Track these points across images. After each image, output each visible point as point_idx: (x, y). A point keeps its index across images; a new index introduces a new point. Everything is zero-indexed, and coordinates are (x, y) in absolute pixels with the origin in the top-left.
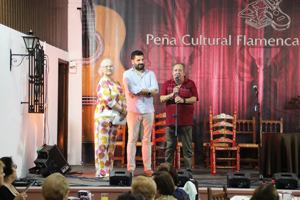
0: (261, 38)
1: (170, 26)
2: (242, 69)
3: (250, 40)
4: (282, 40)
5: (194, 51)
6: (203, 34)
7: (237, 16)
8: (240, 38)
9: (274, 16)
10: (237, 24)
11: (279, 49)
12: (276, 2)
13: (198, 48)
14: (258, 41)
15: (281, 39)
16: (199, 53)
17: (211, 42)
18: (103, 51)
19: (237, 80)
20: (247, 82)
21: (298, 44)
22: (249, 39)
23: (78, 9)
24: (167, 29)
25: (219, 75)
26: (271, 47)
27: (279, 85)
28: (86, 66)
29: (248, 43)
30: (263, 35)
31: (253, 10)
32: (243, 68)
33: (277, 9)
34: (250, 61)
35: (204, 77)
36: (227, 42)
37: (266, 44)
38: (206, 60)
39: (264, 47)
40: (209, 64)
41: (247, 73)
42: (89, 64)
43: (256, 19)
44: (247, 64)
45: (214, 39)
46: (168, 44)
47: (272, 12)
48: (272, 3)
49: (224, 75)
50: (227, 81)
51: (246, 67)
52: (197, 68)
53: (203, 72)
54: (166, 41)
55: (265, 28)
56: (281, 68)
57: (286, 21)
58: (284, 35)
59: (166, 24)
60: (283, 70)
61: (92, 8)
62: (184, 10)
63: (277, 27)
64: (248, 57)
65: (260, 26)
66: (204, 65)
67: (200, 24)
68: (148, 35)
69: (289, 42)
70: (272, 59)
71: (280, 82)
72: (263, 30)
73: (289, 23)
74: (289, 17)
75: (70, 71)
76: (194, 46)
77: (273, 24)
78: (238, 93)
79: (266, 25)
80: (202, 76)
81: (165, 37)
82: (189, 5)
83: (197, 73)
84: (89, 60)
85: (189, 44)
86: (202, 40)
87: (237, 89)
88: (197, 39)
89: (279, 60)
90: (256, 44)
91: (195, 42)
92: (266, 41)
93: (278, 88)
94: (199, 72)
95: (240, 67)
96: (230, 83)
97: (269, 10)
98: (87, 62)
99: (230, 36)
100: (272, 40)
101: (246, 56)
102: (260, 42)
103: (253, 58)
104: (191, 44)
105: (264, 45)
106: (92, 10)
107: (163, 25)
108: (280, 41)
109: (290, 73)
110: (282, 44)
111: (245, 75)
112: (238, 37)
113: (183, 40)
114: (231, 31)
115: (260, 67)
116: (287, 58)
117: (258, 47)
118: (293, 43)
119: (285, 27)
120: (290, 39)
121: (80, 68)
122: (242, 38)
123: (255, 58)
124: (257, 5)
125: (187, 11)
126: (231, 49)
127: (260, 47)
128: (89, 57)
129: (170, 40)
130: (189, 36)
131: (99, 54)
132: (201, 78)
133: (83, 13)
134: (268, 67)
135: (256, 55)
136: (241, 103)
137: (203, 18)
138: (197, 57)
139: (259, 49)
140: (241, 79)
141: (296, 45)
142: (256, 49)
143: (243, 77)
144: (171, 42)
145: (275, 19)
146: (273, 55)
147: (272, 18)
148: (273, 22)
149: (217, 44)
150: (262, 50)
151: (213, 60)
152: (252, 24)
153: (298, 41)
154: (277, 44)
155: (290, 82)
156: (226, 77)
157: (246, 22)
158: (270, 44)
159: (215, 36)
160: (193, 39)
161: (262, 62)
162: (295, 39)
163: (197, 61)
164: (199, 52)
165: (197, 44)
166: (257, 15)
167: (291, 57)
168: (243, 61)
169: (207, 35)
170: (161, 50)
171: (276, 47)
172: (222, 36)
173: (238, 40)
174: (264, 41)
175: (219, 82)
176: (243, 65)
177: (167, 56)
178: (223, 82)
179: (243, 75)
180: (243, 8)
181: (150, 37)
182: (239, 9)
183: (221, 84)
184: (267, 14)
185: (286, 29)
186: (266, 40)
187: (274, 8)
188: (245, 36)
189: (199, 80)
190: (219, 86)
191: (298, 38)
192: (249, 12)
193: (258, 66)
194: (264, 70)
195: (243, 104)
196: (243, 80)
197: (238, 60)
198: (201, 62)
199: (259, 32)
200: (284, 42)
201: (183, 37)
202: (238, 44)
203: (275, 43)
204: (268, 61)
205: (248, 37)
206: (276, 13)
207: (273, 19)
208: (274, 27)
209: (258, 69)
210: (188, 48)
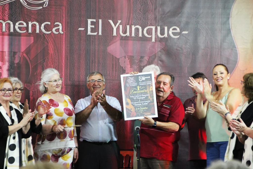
0: (4, 21)
4: (37, 24)
11: (32, 38)
15: (35, 22)
21: (61, 32)
26: (20, 35)
30: (7, 16)
37: (12, 30)
39: (10, 34)
55: (10, 4)
58: (40, 17)
69: (46, 28)
70: (21, 53)
72: (7, 8)
89: (33, 54)
92: (12, 26)
100: (23, 24)
102: (2, 27)
105: (10, 30)
108: (34, 26)
110: (38, 31)
115: (4, 66)
118: (54, 30)
119: (41, 5)
120: (49, 23)
127: (3, 34)
134: (16, 65)
141: (58, 33)
146: (23, 48)
150: (6, 38)
153: (60, 27)
154: (30, 31)
158: (18, 30)
161: (6, 58)
162: (56, 23)
167: (51, 51)
171: (29, 35)
174: (9, 24)
185: (43, 8)
186: (11, 23)
191: (60, 22)
199: (1, 10)
200: (40, 28)
203: (27, 28)
204: (16, 56)
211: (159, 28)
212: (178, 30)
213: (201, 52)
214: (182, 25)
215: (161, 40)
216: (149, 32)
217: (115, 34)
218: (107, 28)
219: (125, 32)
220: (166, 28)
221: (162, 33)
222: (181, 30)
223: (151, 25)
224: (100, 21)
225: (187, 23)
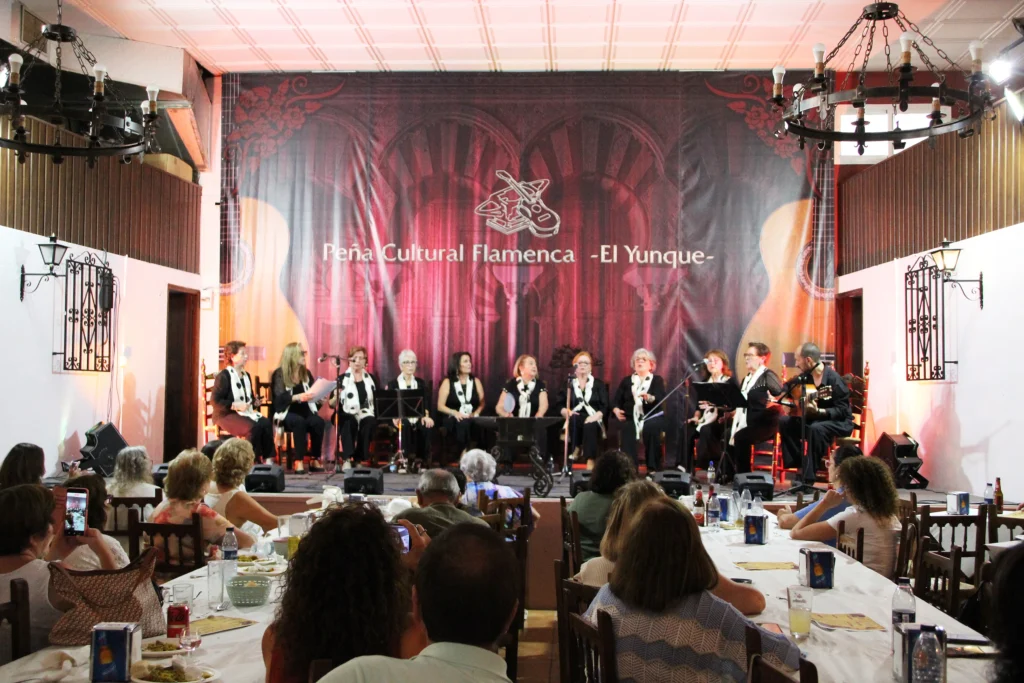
0: (513, 250)
1: (362, 229)
2: (481, 301)
3: (494, 253)
4: (547, 253)
5: (402, 272)
6: (417, 241)
7: (472, 214)
8: (479, 249)
9: (533, 213)
10: (473, 226)
11: (541, 268)
12: (536, 191)
13: (409, 265)
14: (508, 255)
15: (544, 251)
16: (410, 275)
17: (431, 256)
18: (253, 273)
19: (473, 319)
20: (490, 323)
21: (572, 259)
22: (494, 250)
23: (217, 204)
24: (358, 235)
25: (444, 310)
26: (528, 265)
27: (543, 327)
28: (224, 296)
29: (491, 258)
30: (516, 245)
31: (499, 203)
32: (483, 300)
33: (538, 203)
34: (494, 287)
35: (419, 315)
36: (456, 255)
37: (520, 260)
38: (422, 285)
39: (519, 265)
40: (426, 293)
41: (490, 306)
42: (229, 294)
43: (504, 218)
44: (490, 292)
45: (435, 252)
46: (358, 258)
47: (529, 206)
48: (530, 192)
49: (451, 311)
50: (457, 320)
51: (487, 297)
52: (407, 299)
53: (416, 305)
54: (355, 254)
55: (519, 233)
56: (545, 300)
57: (552, 222)
58: (550, 245)
59: (355, 225)
60: (549, 302)
61: (235, 202)
62: (384, 202)
63: (538, 232)
64: (491, 280)
65: (510, 229)
66: (419, 295)
67: (411, 226)
68: (326, 246)
69: (558, 256)
70: (530, 284)
71: (543, 323)
72: (515, 237)
73: (557, 226)
74: (557, 216)
75: (203, 305)
76: (402, 263)
77: (532, 227)
78: (474, 341)
79: (521, 227)
80: (416, 313)
81: (353, 248)
82: (393, 195)
83: (407, 308)
84: (229, 287)
85: (394, 259)
86: (415, 253)
87: (473, 334)
88: (407, 251)
89: (542, 285)
90: (504, 259)
91: (403, 256)
93: (541, 332)
94: (410, 305)
95: (477, 298)
96: (461, 323)
97: (525, 203)
98: (226, 291)
99: (462, 247)
100: (532, 253)
101: (487, 279)
102: (510, 257)
103: (498, 282)
104: (397, 259)
105: (518, 261)
106: (235, 207)
107: (351, 230)
108: (543, 255)
109: (560, 308)
110: (547, 260)
111: (487, 310)
112: (475, 247)
113: (384, 252)
114: (463, 238)
115: (512, 298)
116: (554, 283)
117: (507, 265)
118: (565, 258)
119: (551, 232)
120: (560, 251)
121: (217, 299)
122: (482, 250)
123: (504, 283)
124: (507, 195)
125: (391, 205)
126: (463, 267)
127: (511, 265)
128: (229, 281)
129: (364, 252)
130: (393, 245)
131: (247, 276)
132: (413, 315)
133: (222, 208)
134: (524, 297)
135: (504, 277)
136: (479, 358)
137: (417, 216)
138: (407, 280)
139: (509, 267)
140: (480, 317)
141: (569, 261)
142: (504, 268)
143: (483, 315)
144: (363, 256)
145: (534, 218)
146: (532, 278)
147: (530, 216)
148: (532, 223)
149: (441, 258)
150: (514, 269)
151: (434, 286)
152: (497, 227)
153: (572, 255)
154: (539, 259)
155: (560, 323)
156: (455, 313)
157: (488, 223)
158: (527, 260)
159: (436, 245)
160: (400, 251)
161: (515, 289)
162: (567, 251)
163: (407, 288)
164: (410, 271)
165: (407, 258)
166: (505, 211)
167: (562, 280)
168: (484, 287)
169: (424, 244)
170: (346, 269)
171: (537, 264)
172: (449, 245)
173: (475, 253)
174: (518, 254)
175: (443, 323)
176: (483, 294)
177: (358, 279)
178: (450, 323)
179: (483, 311)
180: (482, 199)
181: (329, 249)
182: (477, 201)
183: (447, 326)
184: (522, 210)
186: (520, 253)
187: (534, 201)
188: (486, 248)
189: (409, 319)
190: (443, 329)
191: (571, 250)
192: (493, 206)
193: (508, 296)
194: (517, 303)
195: (483, 358)
196: (483, 320)
197: (475, 286)
198: (413, 289)
199: (509, 239)
200: (550, 257)
201: (384, 248)
202: (475, 258)
203: (536, 257)
204: (525, 287)
205: (491, 247)
206: (537, 208)
207: (531, 219)
208: (534, 231)
209: (507, 300)
210: (392, 266)
211: (681, 254)
212: (702, 255)
213: (728, 280)
214: (707, 248)
215: (683, 266)
216: (670, 258)
217: (631, 260)
218: (623, 255)
219: (642, 258)
220: (688, 254)
221: (685, 259)
222: (706, 255)
223: (672, 250)
224: (615, 247)
225: (712, 248)
